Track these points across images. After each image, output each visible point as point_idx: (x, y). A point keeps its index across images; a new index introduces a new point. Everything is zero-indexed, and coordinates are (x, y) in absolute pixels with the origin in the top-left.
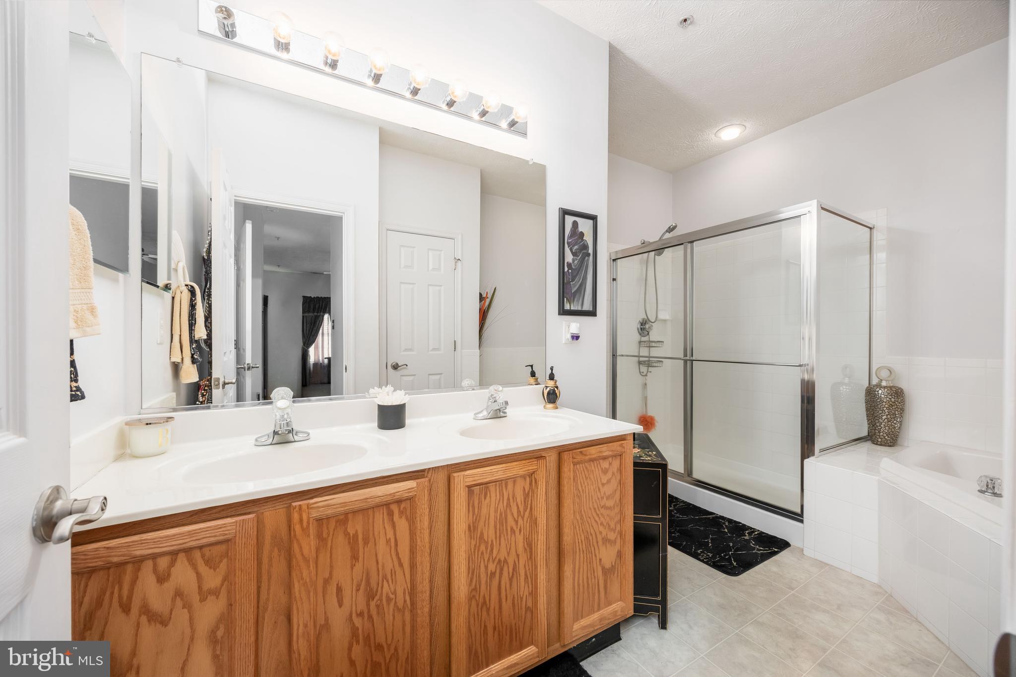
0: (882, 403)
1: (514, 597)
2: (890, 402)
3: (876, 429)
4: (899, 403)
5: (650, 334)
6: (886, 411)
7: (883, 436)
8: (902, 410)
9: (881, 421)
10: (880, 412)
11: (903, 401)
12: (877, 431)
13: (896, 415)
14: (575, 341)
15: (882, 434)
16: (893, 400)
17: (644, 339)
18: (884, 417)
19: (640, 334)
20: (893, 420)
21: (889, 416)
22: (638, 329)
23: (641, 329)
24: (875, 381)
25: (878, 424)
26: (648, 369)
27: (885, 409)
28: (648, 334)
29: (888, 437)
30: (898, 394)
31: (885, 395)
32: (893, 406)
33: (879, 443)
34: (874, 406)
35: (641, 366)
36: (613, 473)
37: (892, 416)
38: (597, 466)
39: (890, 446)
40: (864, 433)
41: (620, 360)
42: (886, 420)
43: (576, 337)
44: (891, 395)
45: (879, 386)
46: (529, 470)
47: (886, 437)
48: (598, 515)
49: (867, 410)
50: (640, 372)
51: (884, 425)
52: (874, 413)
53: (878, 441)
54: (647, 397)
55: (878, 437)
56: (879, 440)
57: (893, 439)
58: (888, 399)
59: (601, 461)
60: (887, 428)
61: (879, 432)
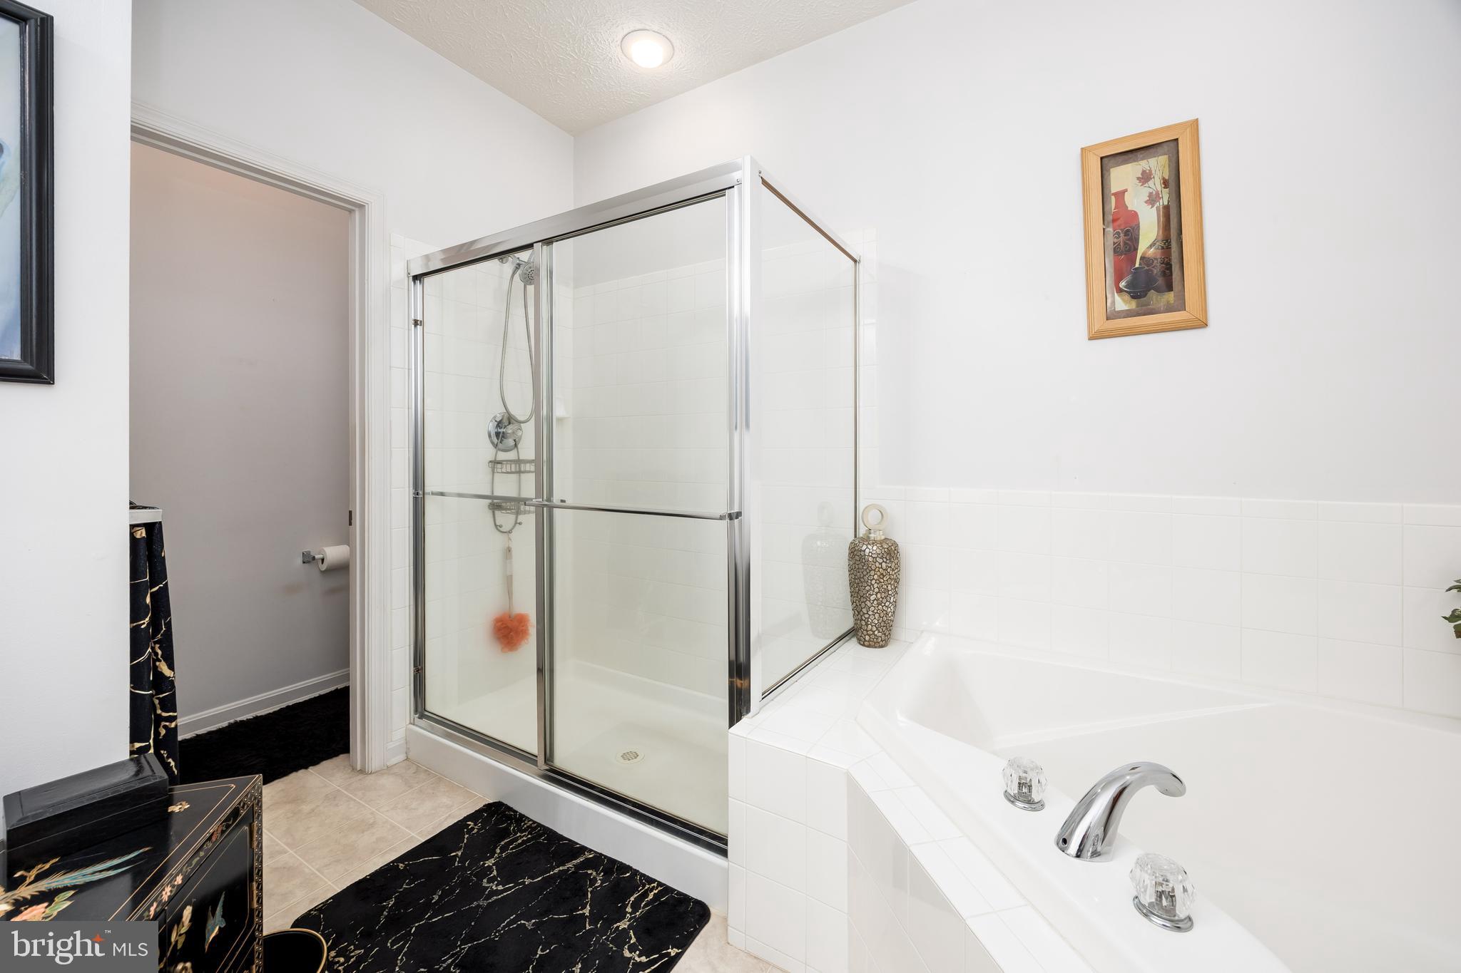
0: (870, 571)
2: (881, 570)
3: (862, 620)
4: (893, 570)
5: (519, 446)
6: (876, 586)
7: (871, 630)
8: (897, 581)
9: (869, 604)
10: (868, 588)
11: (898, 566)
12: (863, 623)
13: (889, 591)
15: (870, 626)
16: (884, 565)
17: (502, 456)
18: (873, 598)
19: (496, 446)
20: (884, 601)
21: (879, 595)
22: (490, 436)
23: (497, 434)
24: (862, 531)
25: (864, 611)
26: (517, 518)
27: (873, 582)
28: (516, 445)
29: (879, 632)
30: (891, 552)
31: (874, 558)
32: (884, 576)
33: (866, 643)
34: (859, 578)
35: (497, 512)
37: (883, 595)
39: (882, 647)
40: (849, 623)
41: (431, 506)
42: (875, 602)
44: (882, 558)
45: (866, 540)
47: (876, 633)
49: (851, 584)
50: (496, 525)
51: (873, 611)
52: (859, 590)
53: (864, 639)
54: (511, 576)
55: (865, 632)
56: (867, 638)
57: (885, 634)
58: (877, 564)
60: (877, 616)
61: (867, 625)
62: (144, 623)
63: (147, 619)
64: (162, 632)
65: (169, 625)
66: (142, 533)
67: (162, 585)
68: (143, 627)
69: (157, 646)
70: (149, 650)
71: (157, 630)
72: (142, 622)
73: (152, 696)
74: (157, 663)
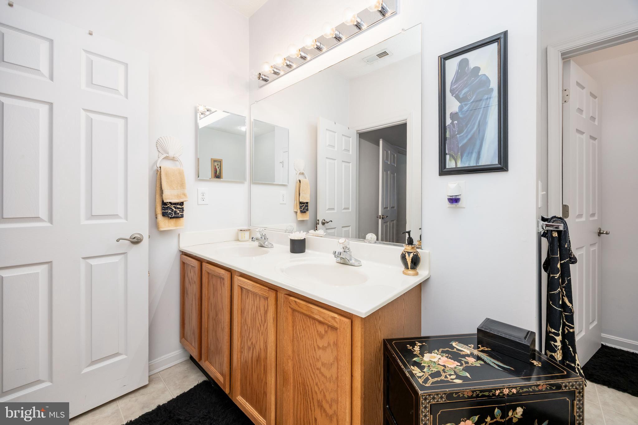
1: (258, 374)
14: (454, 205)
36: (328, 343)
38: (313, 325)
43: (454, 200)
46: (264, 294)
48: (314, 373)
59: (317, 323)
62: (556, 276)
63: (558, 275)
64: (566, 283)
65: (569, 281)
66: (555, 234)
67: (565, 261)
68: (556, 277)
69: (564, 289)
70: (559, 289)
71: (563, 282)
72: (556, 275)
73: (561, 312)
74: (564, 297)
